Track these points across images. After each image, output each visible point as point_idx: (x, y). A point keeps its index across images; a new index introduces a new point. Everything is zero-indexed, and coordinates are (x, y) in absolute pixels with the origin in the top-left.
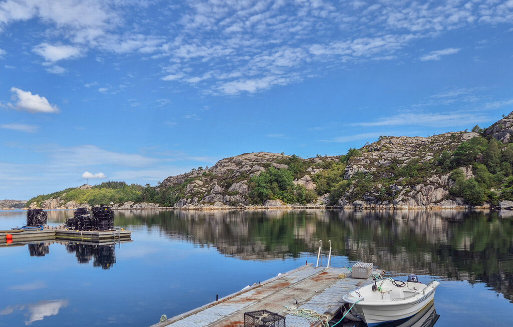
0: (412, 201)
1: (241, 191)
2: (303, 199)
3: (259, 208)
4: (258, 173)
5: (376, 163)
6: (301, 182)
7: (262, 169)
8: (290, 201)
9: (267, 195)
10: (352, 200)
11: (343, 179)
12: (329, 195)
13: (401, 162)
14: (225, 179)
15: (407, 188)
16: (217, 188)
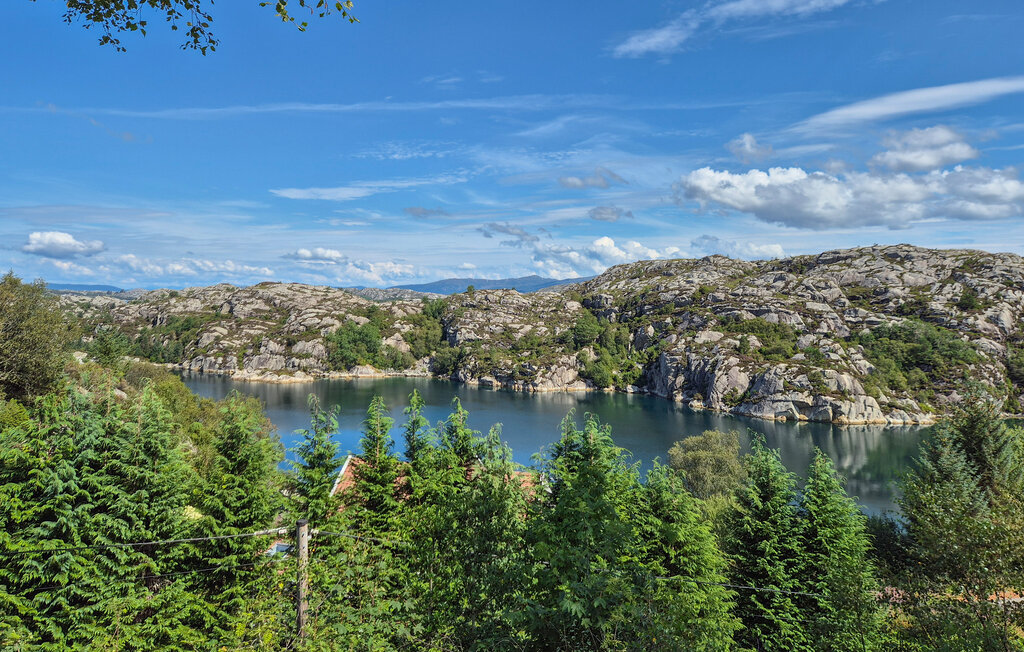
0: (550, 382)
1: (315, 353)
2: (397, 362)
3: (345, 375)
4: (333, 330)
5: (486, 328)
6: (391, 342)
7: (337, 322)
8: (384, 366)
9: (355, 360)
10: (477, 375)
11: (452, 345)
12: (432, 360)
13: (516, 331)
14: (280, 333)
15: (543, 369)
16: (273, 346)
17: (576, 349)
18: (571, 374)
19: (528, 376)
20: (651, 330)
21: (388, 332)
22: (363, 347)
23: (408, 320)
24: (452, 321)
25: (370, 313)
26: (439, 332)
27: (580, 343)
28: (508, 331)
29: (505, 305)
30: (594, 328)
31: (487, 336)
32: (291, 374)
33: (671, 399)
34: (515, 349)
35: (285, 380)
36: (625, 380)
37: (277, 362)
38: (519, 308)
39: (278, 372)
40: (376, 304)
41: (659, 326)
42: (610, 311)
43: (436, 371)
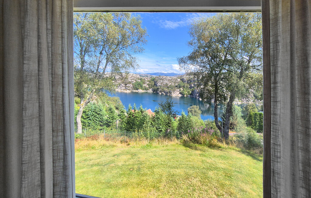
0: (174, 94)
1: (131, 86)
2: (146, 89)
3: (136, 91)
4: (134, 82)
5: (163, 83)
6: (145, 85)
8: (144, 90)
9: (138, 88)
10: (161, 92)
11: (156, 86)
12: (152, 89)
13: (168, 84)
14: (124, 82)
15: (173, 92)
16: (123, 85)
17: (179, 88)
18: (178, 93)
19: (170, 93)
20: (193, 85)
21: (144, 83)
22: (140, 86)
23: (148, 81)
24: (156, 82)
25: (141, 79)
26: (154, 84)
27: (180, 87)
28: (167, 84)
29: (166, 79)
30: (182, 84)
31: (163, 85)
32: (126, 90)
33: (196, 98)
34: (168, 88)
35: (125, 91)
36: (188, 94)
37: (124, 88)
38: (169, 80)
39: (124, 90)
40: (142, 78)
41: (194, 85)
42: (186, 81)
43: (153, 91)
